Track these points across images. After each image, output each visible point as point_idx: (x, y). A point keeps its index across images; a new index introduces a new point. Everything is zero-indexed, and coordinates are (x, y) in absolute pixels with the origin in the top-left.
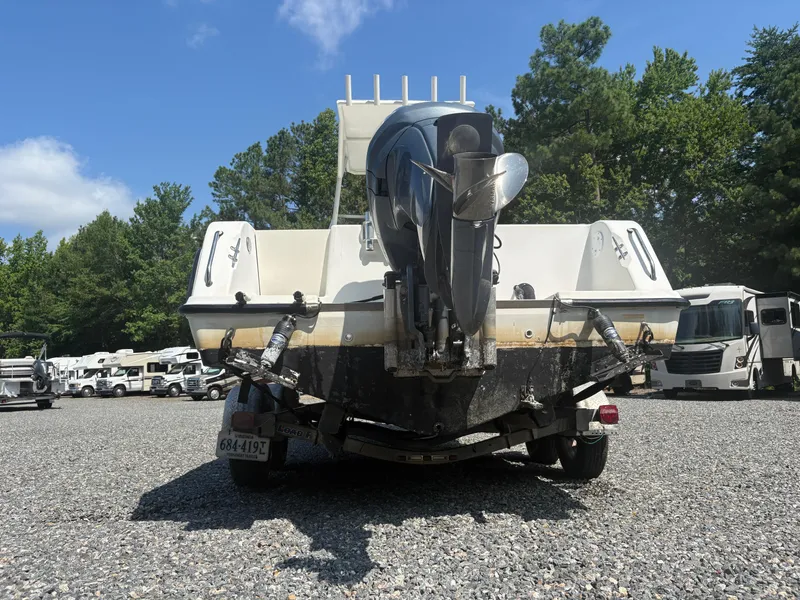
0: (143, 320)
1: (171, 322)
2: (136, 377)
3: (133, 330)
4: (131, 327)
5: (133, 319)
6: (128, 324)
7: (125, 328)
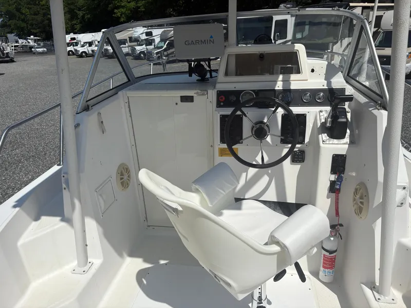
0: (123, 7)
1: (139, 7)
2: (124, 46)
3: (119, 14)
4: (118, 13)
5: (118, 7)
6: (116, 11)
7: (115, 13)
